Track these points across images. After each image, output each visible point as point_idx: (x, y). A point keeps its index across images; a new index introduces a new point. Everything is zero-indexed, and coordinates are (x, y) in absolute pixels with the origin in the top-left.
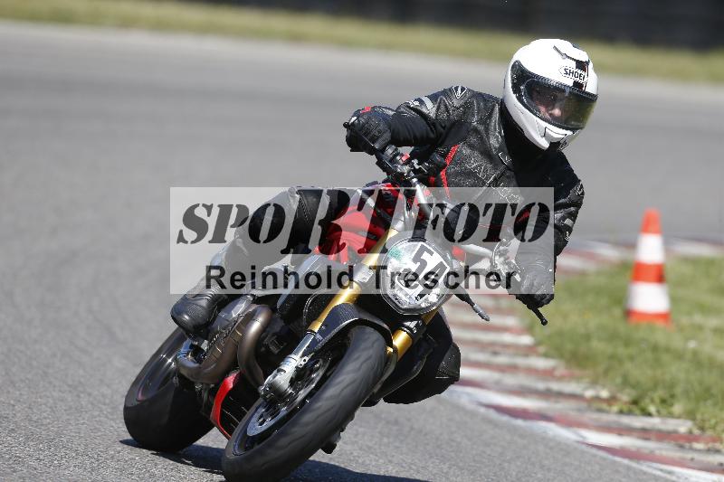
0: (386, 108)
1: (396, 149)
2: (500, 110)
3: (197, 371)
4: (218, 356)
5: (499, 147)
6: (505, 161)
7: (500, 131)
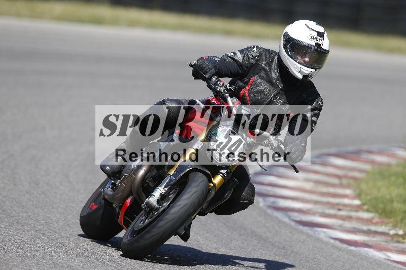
0: (215, 57)
1: (218, 79)
2: (278, 58)
3: (113, 196)
4: (123, 188)
5: (277, 78)
6: (280, 86)
7: (278, 70)
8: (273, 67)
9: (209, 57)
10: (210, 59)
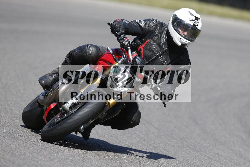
0: (126, 20)
1: (125, 36)
2: (167, 30)
3: (43, 101)
4: (50, 97)
5: (164, 43)
6: (165, 49)
7: (165, 38)
8: (163, 35)
9: (122, 19)
10: (122, 22)
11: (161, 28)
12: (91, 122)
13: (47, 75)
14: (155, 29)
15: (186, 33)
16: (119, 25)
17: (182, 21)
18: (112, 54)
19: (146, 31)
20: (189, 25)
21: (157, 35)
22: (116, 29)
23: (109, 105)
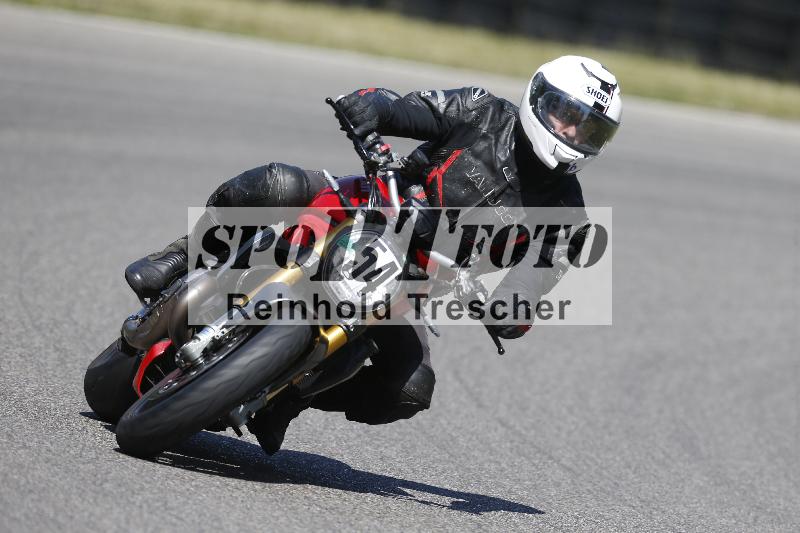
0: (392, 92)
1: (378, 137)
2: (516, 124)
3: (135, 333)
4: (155, 321)
5: (506, 161)
6: (509, 177)
7: (511, 145)
8: (503, 138)
9: (377, 89)
10: (376, 96)
11: (497, 116)
12: (270, 397)
13: (152, 259)
14: (478, 120)
15: (572, 131)
16: (361, 105)
17: (562, 92)
18: (337, 193)
19: (450, 126)
20: (582, 107)
21: (485, 137)
22: (351, 116)
23: (324, 346)
